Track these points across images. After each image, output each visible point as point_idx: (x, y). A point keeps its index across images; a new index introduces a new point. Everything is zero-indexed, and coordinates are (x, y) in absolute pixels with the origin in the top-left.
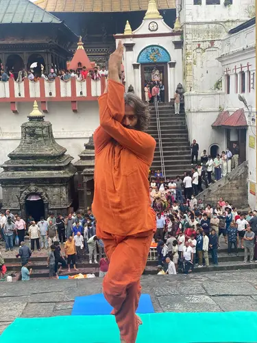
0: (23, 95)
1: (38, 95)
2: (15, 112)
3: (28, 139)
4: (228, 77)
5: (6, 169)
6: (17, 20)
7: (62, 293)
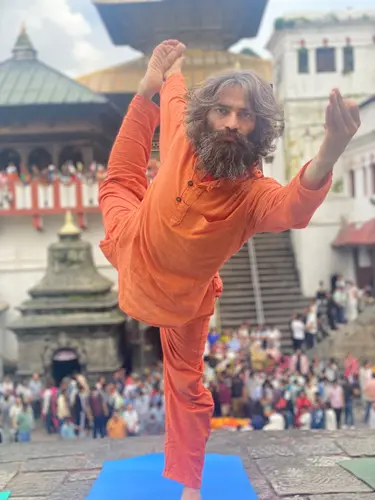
0: (51, 204)
1: (73, 203)
2: (40, 230)
3: (57, 268)
4: (352, 174)
5: (24, 312)
6: (44, 99)
7: (83, 457)
